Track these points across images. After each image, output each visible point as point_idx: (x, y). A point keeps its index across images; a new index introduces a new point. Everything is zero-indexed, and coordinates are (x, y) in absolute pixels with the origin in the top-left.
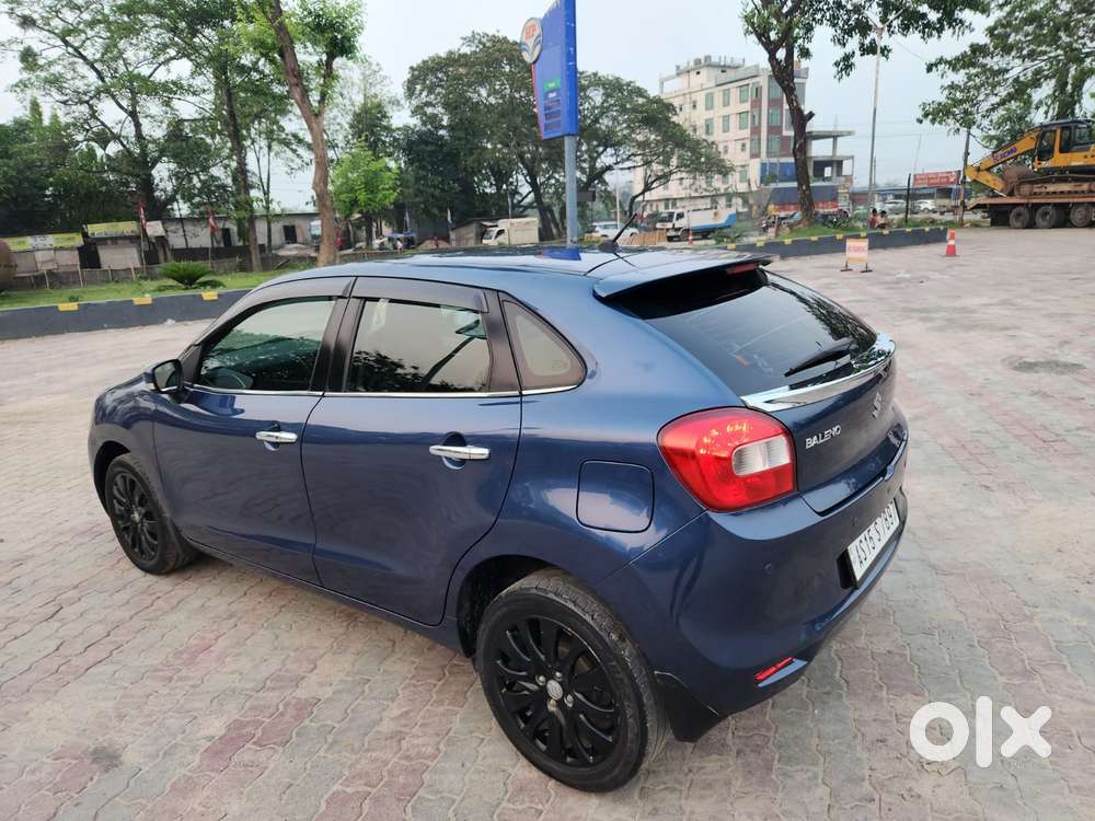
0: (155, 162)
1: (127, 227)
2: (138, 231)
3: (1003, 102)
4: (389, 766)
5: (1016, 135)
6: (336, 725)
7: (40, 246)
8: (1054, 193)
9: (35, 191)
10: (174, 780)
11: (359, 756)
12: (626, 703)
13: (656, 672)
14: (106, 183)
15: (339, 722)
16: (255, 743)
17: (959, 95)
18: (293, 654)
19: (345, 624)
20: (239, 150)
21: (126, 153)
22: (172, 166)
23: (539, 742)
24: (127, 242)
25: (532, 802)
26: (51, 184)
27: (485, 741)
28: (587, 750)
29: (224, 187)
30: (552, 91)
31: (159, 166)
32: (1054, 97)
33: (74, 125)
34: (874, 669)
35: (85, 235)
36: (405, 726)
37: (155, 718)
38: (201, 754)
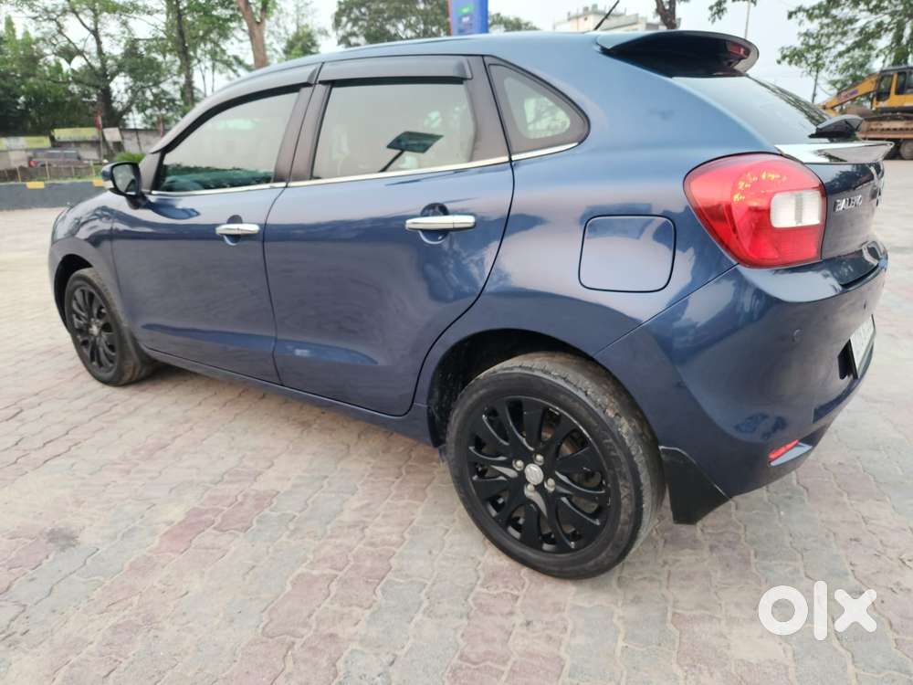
0: (113, 76)
1: (89, 133)
2: (98, 136)
3: (848, 50)
4: (354, 552)
5: (856, 80)
6: (297, 514)
7: (13, 147)
8: (888, 129)
9: (9, 98)
10: (132, 560)
11: (321, 542)
12: (621, 483)
13: (661, 447)
14: (70, 94)
15: (300, 512)
16: (215, 528)
17: (812, 42)
18: (249, 453)
19: (299, 430)
20: (186, 68)
21: (89, 68)
22: (128, 79)
23: (511, 530)
24: (88, 146)
25: (507, 587)
26: (23, 93)
27: (450, 531)
28: (567, 536)
29: (173, 100)
30: (465, 15)
31: (117, 79)
32: (890, 48)
33: (44, 40)
34: (830, 478)
35: (52, 139)
36: (366, 516)
37: (112, 504)
38: (161, 537)
